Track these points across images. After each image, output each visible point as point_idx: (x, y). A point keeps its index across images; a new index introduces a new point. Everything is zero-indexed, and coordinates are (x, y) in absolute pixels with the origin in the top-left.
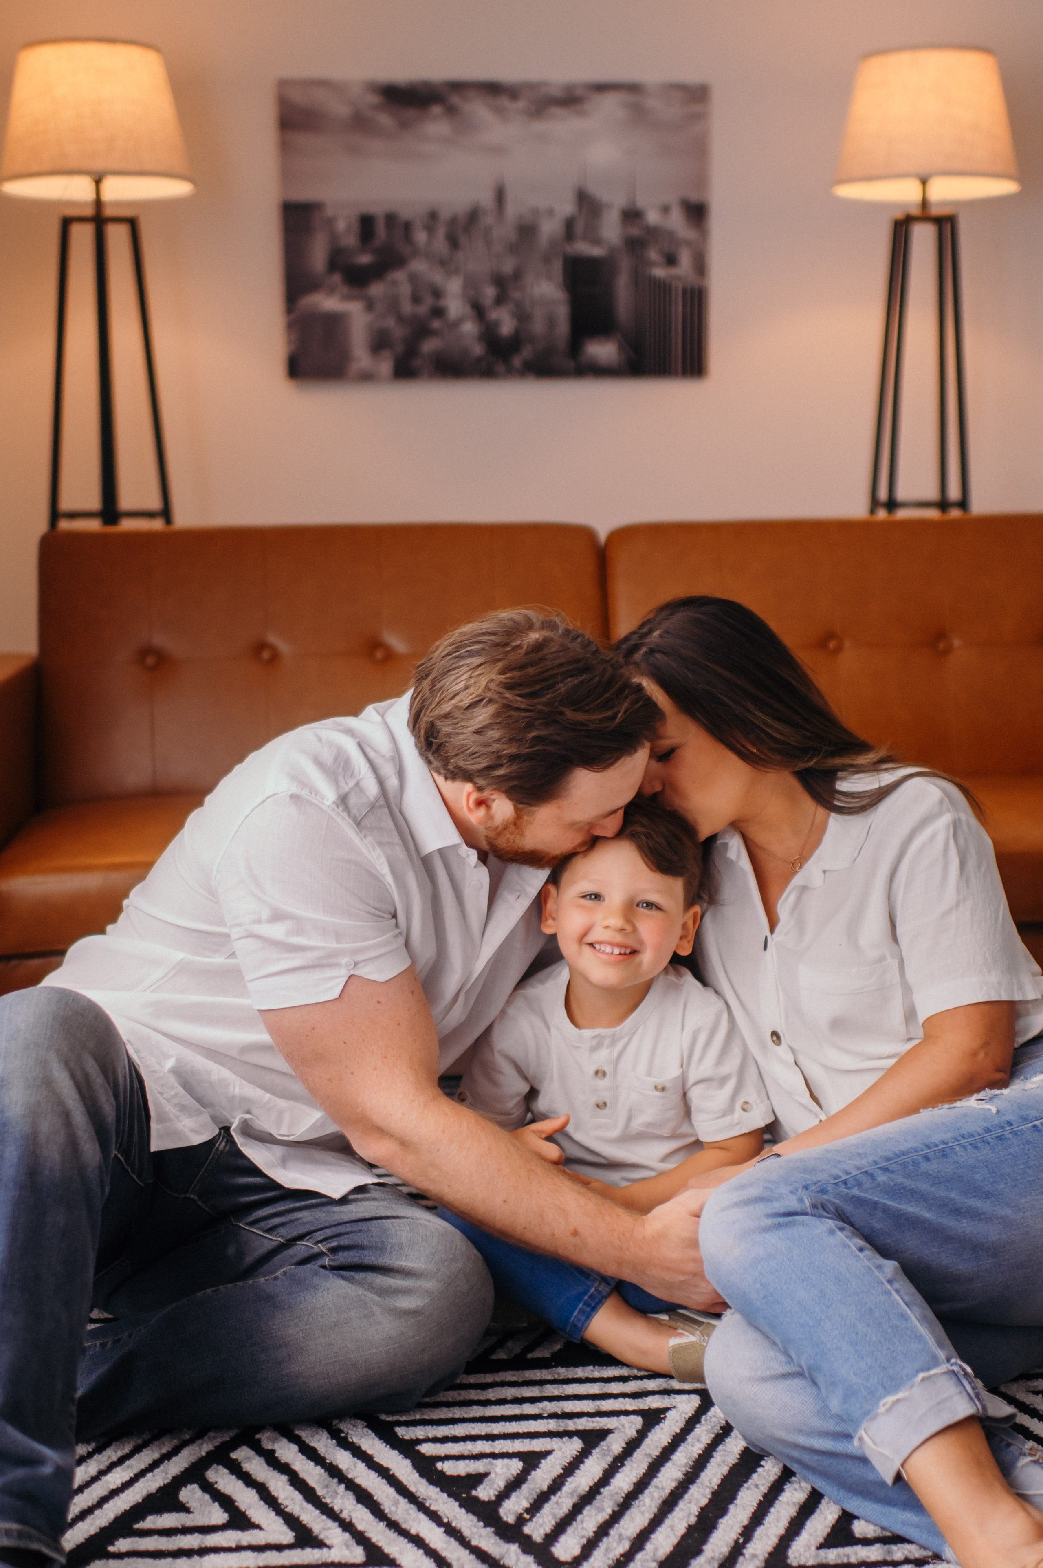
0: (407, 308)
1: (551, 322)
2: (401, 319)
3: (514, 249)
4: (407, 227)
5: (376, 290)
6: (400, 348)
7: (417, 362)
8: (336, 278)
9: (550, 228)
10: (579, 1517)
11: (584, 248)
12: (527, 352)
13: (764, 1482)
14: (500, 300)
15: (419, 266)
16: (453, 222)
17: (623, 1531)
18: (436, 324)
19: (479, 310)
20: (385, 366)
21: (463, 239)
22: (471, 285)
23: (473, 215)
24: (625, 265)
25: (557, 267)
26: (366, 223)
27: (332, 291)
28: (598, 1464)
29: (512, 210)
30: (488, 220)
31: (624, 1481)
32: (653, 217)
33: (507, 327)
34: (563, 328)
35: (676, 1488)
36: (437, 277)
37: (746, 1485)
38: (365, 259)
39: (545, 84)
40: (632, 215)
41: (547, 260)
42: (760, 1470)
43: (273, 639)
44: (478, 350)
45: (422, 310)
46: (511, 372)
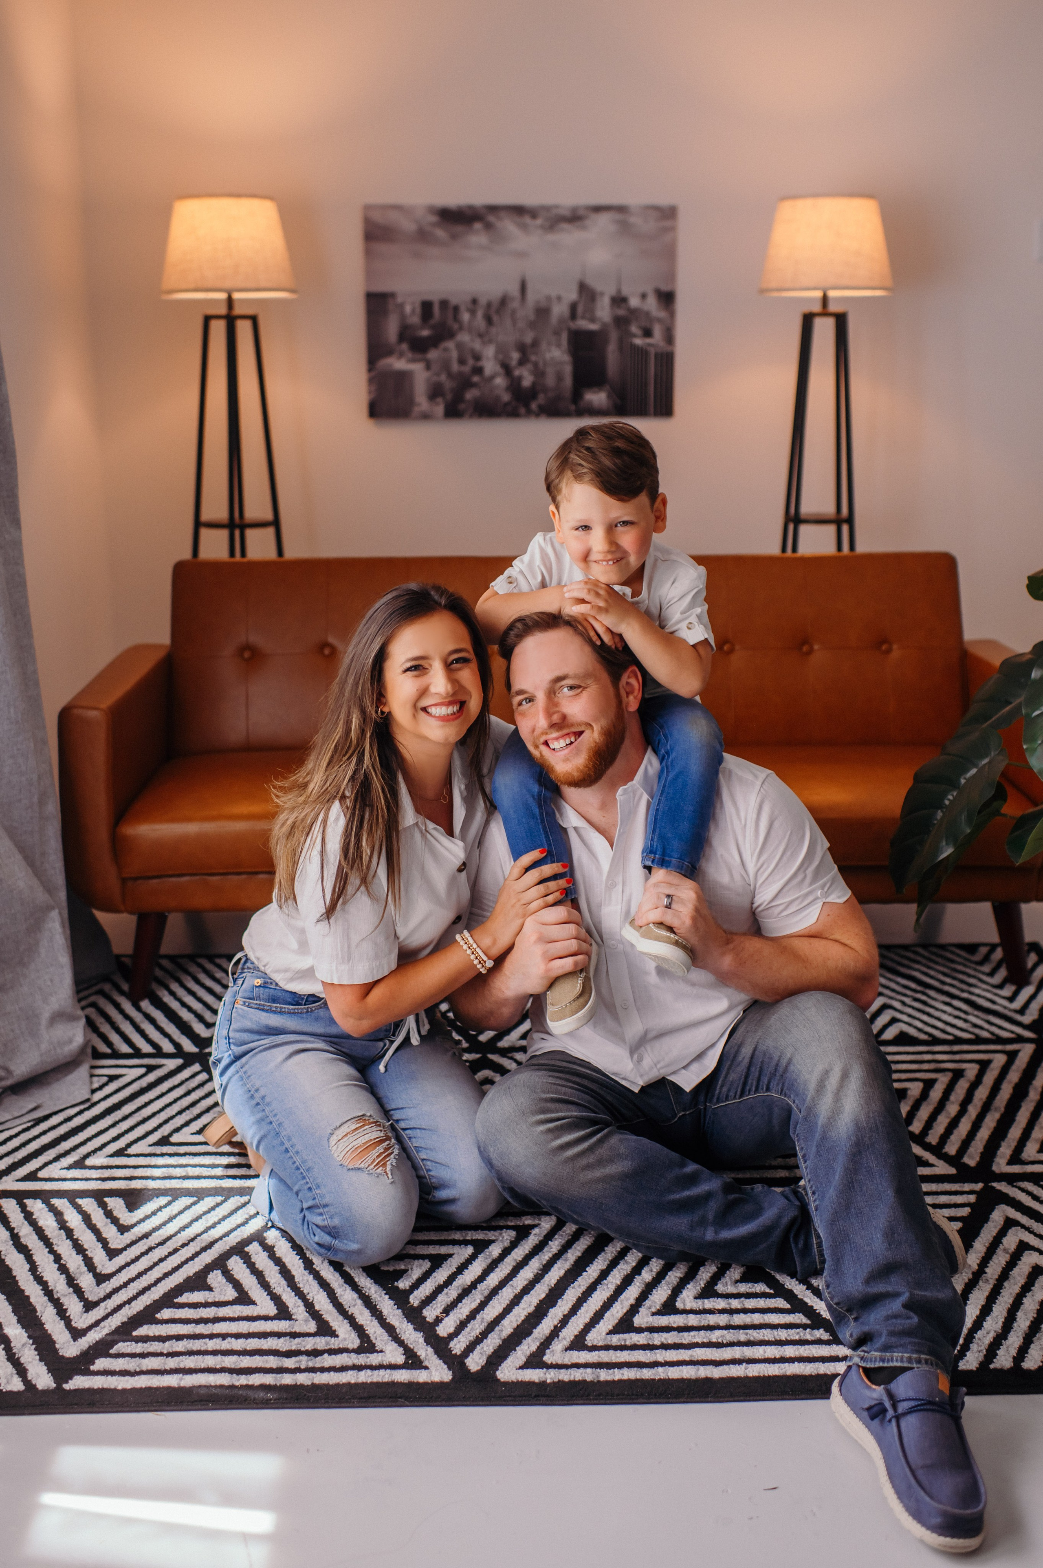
0: (455, 367)
1: (560, 378)
2: (450, 375)
3: (532, 325)
4: (456, 309)
5: (433, 354)
6: (449, 396)
7: (462, 406)
8: (404, 346)
9: (559, 310)
10: (460, 1305)
11: (583, 324)
12: (541, 399)
13: (584, 1283)
14: (522, 362)
15: (464, 337)
16: (489, 305)
17: (485, 1316)
18: (476, 379)
19: (507, 370)
20: (440, 409)
21: (495, 318)
22: (501, 350)
23: (504, 301)
24: (614, 336)
25: (564, 337)
26: (427, 307)
27: (401, 355)
28: (480, 1265)
29: (531, 297)
30: (516, 304)
31: (493, 1279)
32: (634, 302)
33: (527, 381)
34: (568, 381)
35: (527, 1285)
36: (477, 345)
37: (572, 1285)
38: (425, 333)
39: (556, 207)
40: (619, 300)
41: (557, 333)
42: (584, 1274)
43: (331, 640)
44: (506, 397)
45: (466, 369)
46: (529, 413)
